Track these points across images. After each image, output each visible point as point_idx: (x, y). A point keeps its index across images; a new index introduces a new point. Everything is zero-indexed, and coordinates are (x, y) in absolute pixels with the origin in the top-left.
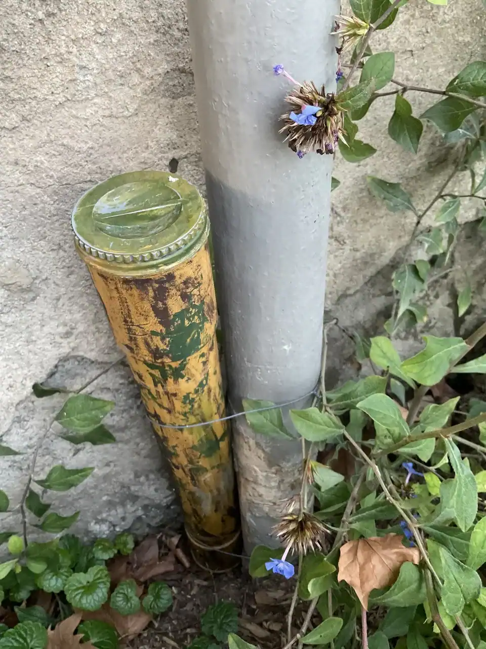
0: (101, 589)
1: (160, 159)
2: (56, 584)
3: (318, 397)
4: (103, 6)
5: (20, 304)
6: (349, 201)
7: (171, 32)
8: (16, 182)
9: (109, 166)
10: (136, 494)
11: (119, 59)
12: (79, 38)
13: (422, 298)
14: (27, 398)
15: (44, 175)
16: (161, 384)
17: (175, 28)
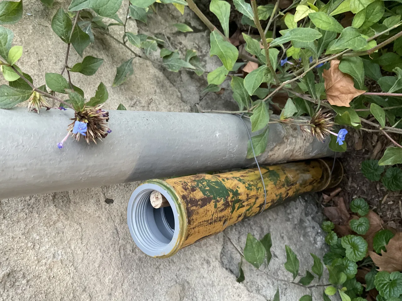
0: (355, 240)
1: (106, 209)
2: (353, 267)
3: (244, 115)
4: (18, 245)
5: (191, 291)
6: (127, 97)
7: (32, 204)
8: (121, 295)
9: (111, 239)
10: (299, 220)
11: (48, 235)
12: (37, 258)
13: (182, 52)
14: (245, 286)
15: (117, 278)
16: (242, 203)
17: (29, 202)
